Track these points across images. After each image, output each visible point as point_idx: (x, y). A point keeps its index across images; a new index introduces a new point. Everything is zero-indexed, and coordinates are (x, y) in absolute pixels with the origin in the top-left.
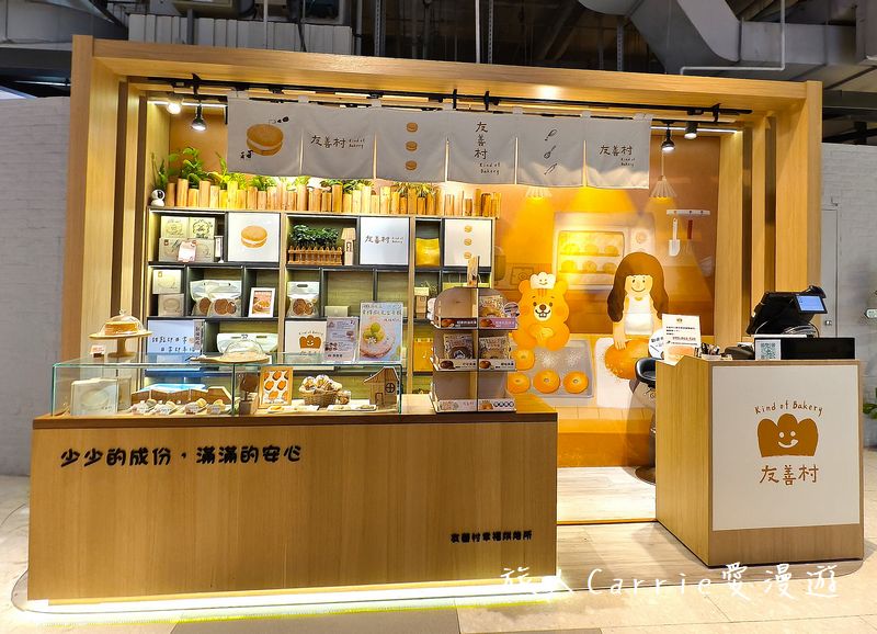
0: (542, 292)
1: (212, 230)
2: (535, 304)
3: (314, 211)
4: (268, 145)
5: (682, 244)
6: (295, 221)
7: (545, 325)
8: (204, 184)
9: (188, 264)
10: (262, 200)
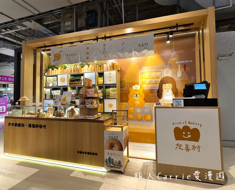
0: (136, 90)
1: (56, 79)
2: (134, 94)
4: (58, 58)
5: (182, 73)
7: (137, 100)
8: (55, 69)
9: (51, 87)
10: (65, 72)
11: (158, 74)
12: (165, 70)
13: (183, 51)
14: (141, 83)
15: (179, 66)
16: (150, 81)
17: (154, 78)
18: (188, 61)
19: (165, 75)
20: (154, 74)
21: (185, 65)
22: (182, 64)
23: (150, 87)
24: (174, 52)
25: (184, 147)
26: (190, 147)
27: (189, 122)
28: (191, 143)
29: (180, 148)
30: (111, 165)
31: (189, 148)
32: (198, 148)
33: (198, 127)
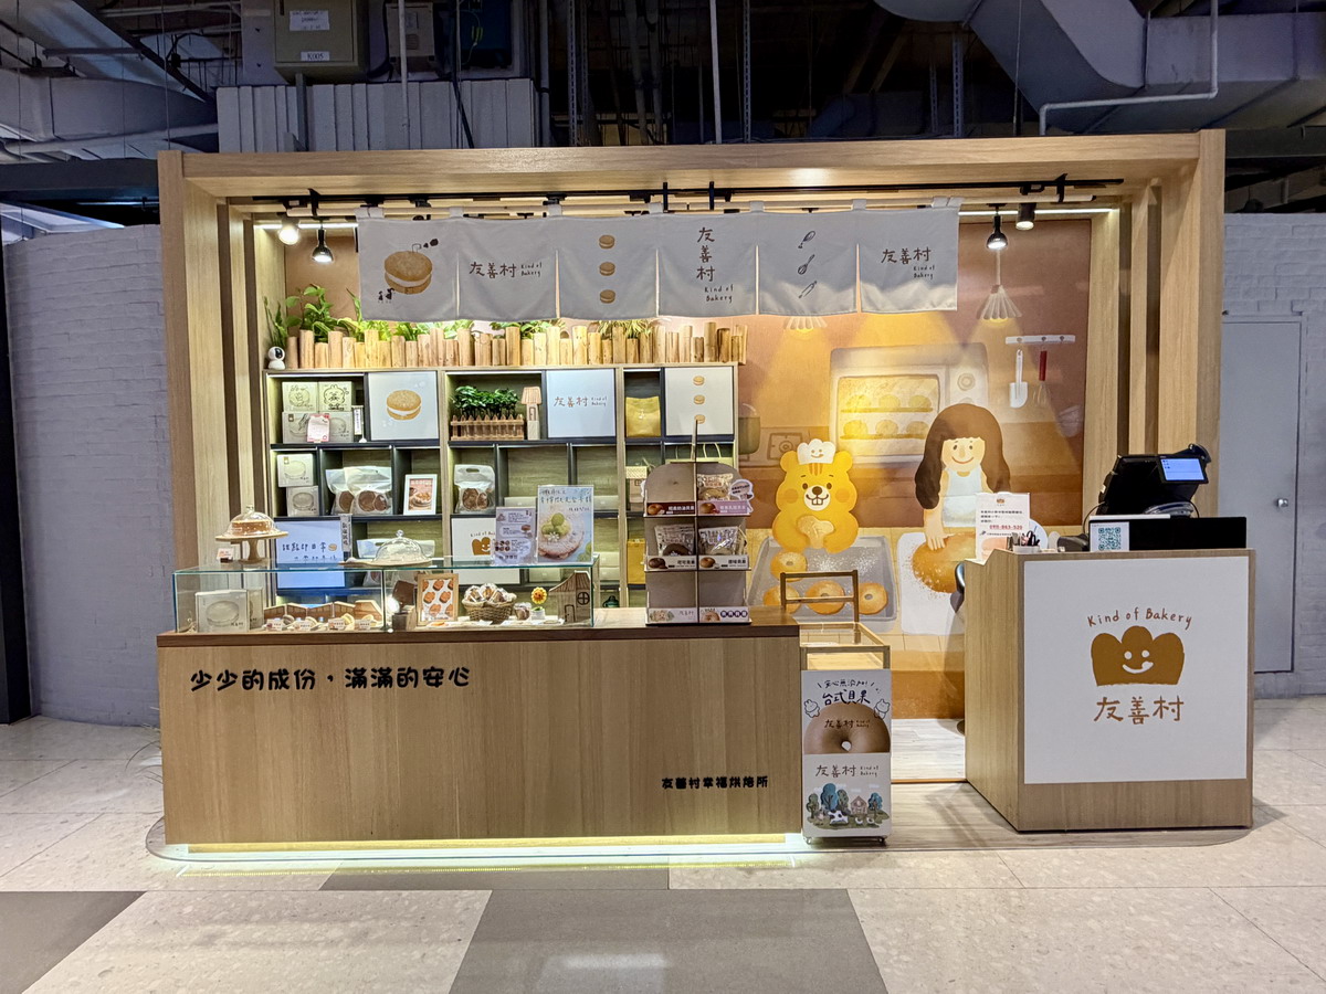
0: (816, 468)
1: (349, 397)
2: (805, 486)
3: (483, 367)
4: (414, 279)
5: (1030, 388)
6: (458, 380)
7: (821, 517)
8: (335, 336)
9: (320, 446)
10: (412, 355)
11: (925, 389)
12: (958, 373)
13: (1036, 290)
14: (842, 433)
15: (1020, 358)
16: (886, 424)
17: (905, 410)
18: (1056, 338)
19: (957, 396)
20: (903, 390)
21: (1044, 356)
22: (1031, 347)
23: (884, 452)
24: (1002, 290)
25: (1124, 709)
26: (1149, 707)
27: (1149, 611)
28: (1150, 693)
29: (1111, 715)
30: (837, 819)
31: (1142, 713)
32: (1175, 707)
33: (1176, 628)
